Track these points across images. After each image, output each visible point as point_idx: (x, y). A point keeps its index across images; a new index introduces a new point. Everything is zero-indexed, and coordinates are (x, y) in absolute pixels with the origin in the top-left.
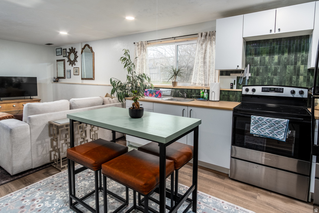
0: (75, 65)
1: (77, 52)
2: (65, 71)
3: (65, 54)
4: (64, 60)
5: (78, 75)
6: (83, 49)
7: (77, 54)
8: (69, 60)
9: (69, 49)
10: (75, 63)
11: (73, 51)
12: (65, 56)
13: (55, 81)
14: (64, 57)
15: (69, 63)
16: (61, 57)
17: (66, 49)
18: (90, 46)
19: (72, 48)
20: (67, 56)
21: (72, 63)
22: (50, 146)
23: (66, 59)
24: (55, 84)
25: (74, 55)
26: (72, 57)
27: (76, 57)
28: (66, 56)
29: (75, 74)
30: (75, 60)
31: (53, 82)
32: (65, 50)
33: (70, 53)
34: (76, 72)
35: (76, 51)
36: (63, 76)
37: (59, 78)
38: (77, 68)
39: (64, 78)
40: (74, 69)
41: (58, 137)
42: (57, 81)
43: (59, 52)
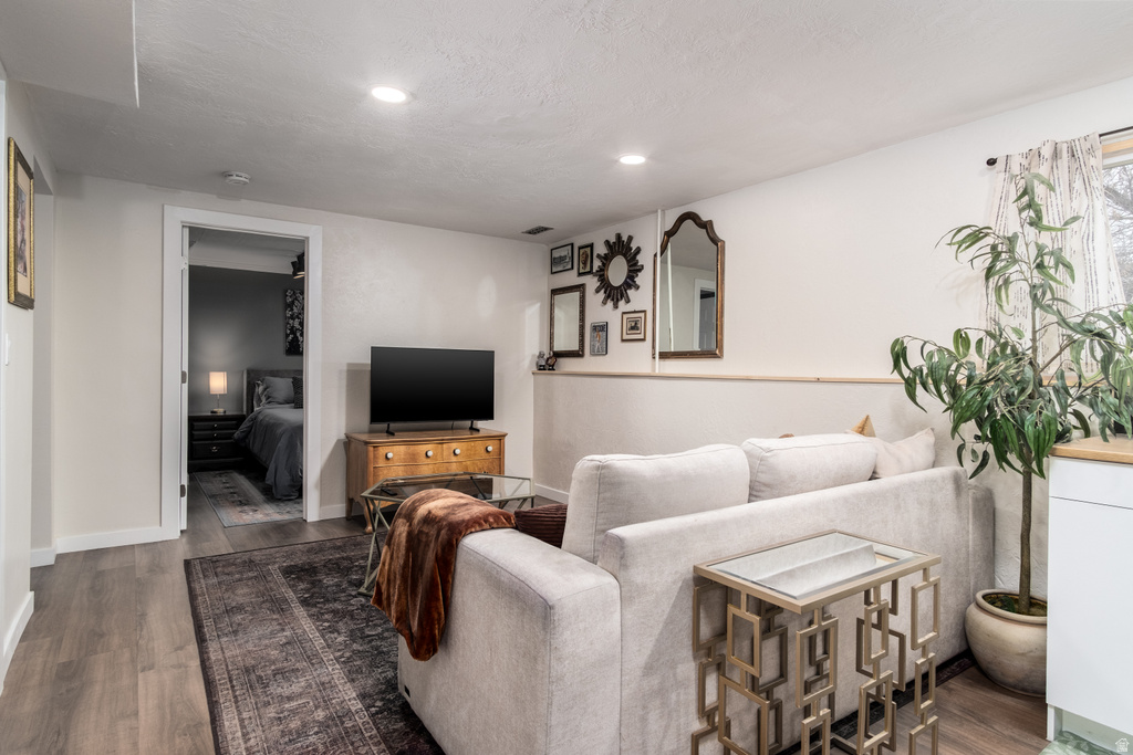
0: (628, 301)
1: (638, 250)
2: (582, 328)
3: (585, 264)
4: (581, 288)
5: (643, 340)
6: (669, 234)
7: (638, 257)
8: (605, 284)
9: (607, 242)
10: (631, 292)
11: (622, 248)
12: (588, 269)
13: (541, 368)
14: (580, 274)
15: (602, 295)
16: (571, 278)
17: (591, 246)
18: (705, 218)
19: (619, 236)
20: (595, 269)
21: (615, 294)
22: (693, 708)
23: (592, 283)
24: (545, 377)
25: (628, 262)
26: (617, 272)
27: (634, 270)
28: (590, 272)
29: (625, 337)
30: (630, 282)
31: (535, 369)
32: (588, 250)
33: (606, 260)
34: (634, 328)
35: (634, 246)
36: (576, 347)
37: (558, 355)
38: (635, 312)
39: (578, 354)
40: (625, 316)
41: (725, 652)
42: (552, 368)
43: (562, 259)
